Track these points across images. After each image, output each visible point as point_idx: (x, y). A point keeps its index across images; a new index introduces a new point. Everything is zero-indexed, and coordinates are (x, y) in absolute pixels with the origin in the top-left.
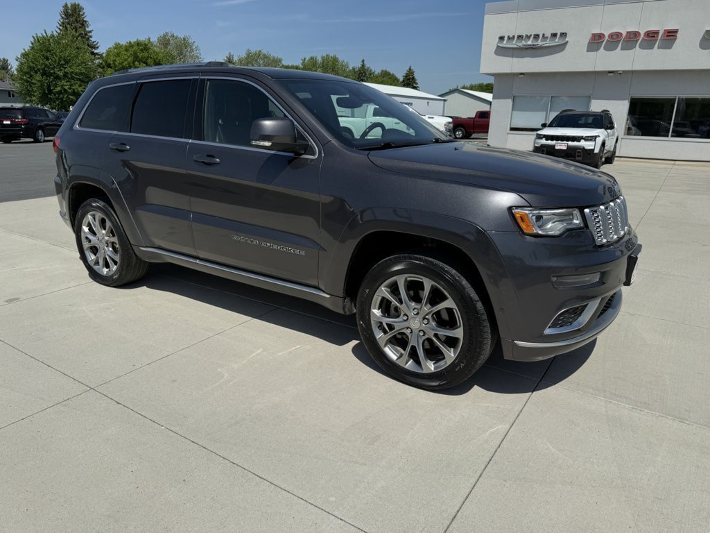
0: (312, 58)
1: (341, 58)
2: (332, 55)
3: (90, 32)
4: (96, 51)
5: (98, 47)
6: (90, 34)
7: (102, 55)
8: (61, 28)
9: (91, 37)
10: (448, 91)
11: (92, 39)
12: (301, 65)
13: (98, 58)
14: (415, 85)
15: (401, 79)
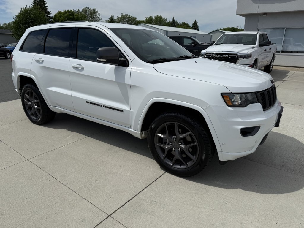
0: (150, 17)
1: (163, 17)
2: (159, 15)
3: (47, 6)
4: (50, 16)
5: (50, 14)
6: (47, 8)
7: (52, 17)
8: (34, 5)
9: (47, 9)
10: (213, 31)
11: (48, 10)
12: (145, 21)
13: (51, 19)
14: (197, 29)
15: (191, 27)
